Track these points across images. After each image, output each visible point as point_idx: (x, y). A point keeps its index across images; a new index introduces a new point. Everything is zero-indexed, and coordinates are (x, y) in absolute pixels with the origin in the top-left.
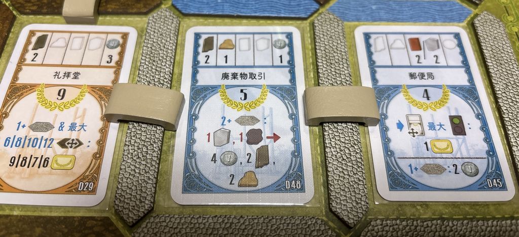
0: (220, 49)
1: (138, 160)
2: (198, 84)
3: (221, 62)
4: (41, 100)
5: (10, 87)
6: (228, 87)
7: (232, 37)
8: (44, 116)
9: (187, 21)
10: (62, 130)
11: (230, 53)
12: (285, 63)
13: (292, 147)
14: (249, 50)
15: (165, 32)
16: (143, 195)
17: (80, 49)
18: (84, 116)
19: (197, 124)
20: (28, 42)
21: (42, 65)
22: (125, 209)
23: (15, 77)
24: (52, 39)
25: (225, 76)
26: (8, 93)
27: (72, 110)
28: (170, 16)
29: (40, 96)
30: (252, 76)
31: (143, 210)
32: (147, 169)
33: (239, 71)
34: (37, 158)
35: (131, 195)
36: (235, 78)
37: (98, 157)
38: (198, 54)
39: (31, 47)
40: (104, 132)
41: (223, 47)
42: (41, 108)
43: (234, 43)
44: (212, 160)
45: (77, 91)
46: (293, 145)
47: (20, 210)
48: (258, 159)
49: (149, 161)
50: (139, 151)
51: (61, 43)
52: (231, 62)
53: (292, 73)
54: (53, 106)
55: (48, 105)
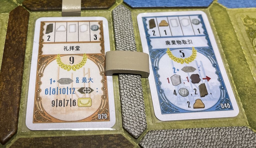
0: (160, 26)
1: (131, 98)
2: (153, 48)
3: (163, 34)
4: (61, 64)
5: (39, 58)
6: (172, 49)
7: (165, 19)
8: (65, 74)
9: (134, 12)
10: (78, 82)
11: (167, 28)
12: (202, 33)
13: (219, 84)
14: (178, 26)
15: (125, 19)
16: (140, 119)
17: (75, 32)
18: (89, 73)
19: (159, 72)
20: (42, 29)
21: (54, 43)
22: (132, 128)
23: (40, 51)
24: (56, 26)
25: (168, 43)
26: (39, 61)
27: (81, 69)
28: (125, 9)
29: (59, 62)
30: (184, 42)
31: (142, 128)
32: (138, 103)
33: (175, 39)
34: (68, 101)
35: (133, 119)
36: (174, 44)
37: (105, 98)
38: (148, 30)
39: (44, 32)
40: (104, 81)
41: (161, 25)
42: (62, 70)
43: (168, 23)
44: (174, 94)
45: (81, 58)
46: (219, 82)
47: (66, 133)
48: (201, 92)
49: (138, 98)
50: (131, 93)
51: (62, 28)
52: (169, 34)
53: (208, 39)
54: (69, 68)
55: (65, 67)
